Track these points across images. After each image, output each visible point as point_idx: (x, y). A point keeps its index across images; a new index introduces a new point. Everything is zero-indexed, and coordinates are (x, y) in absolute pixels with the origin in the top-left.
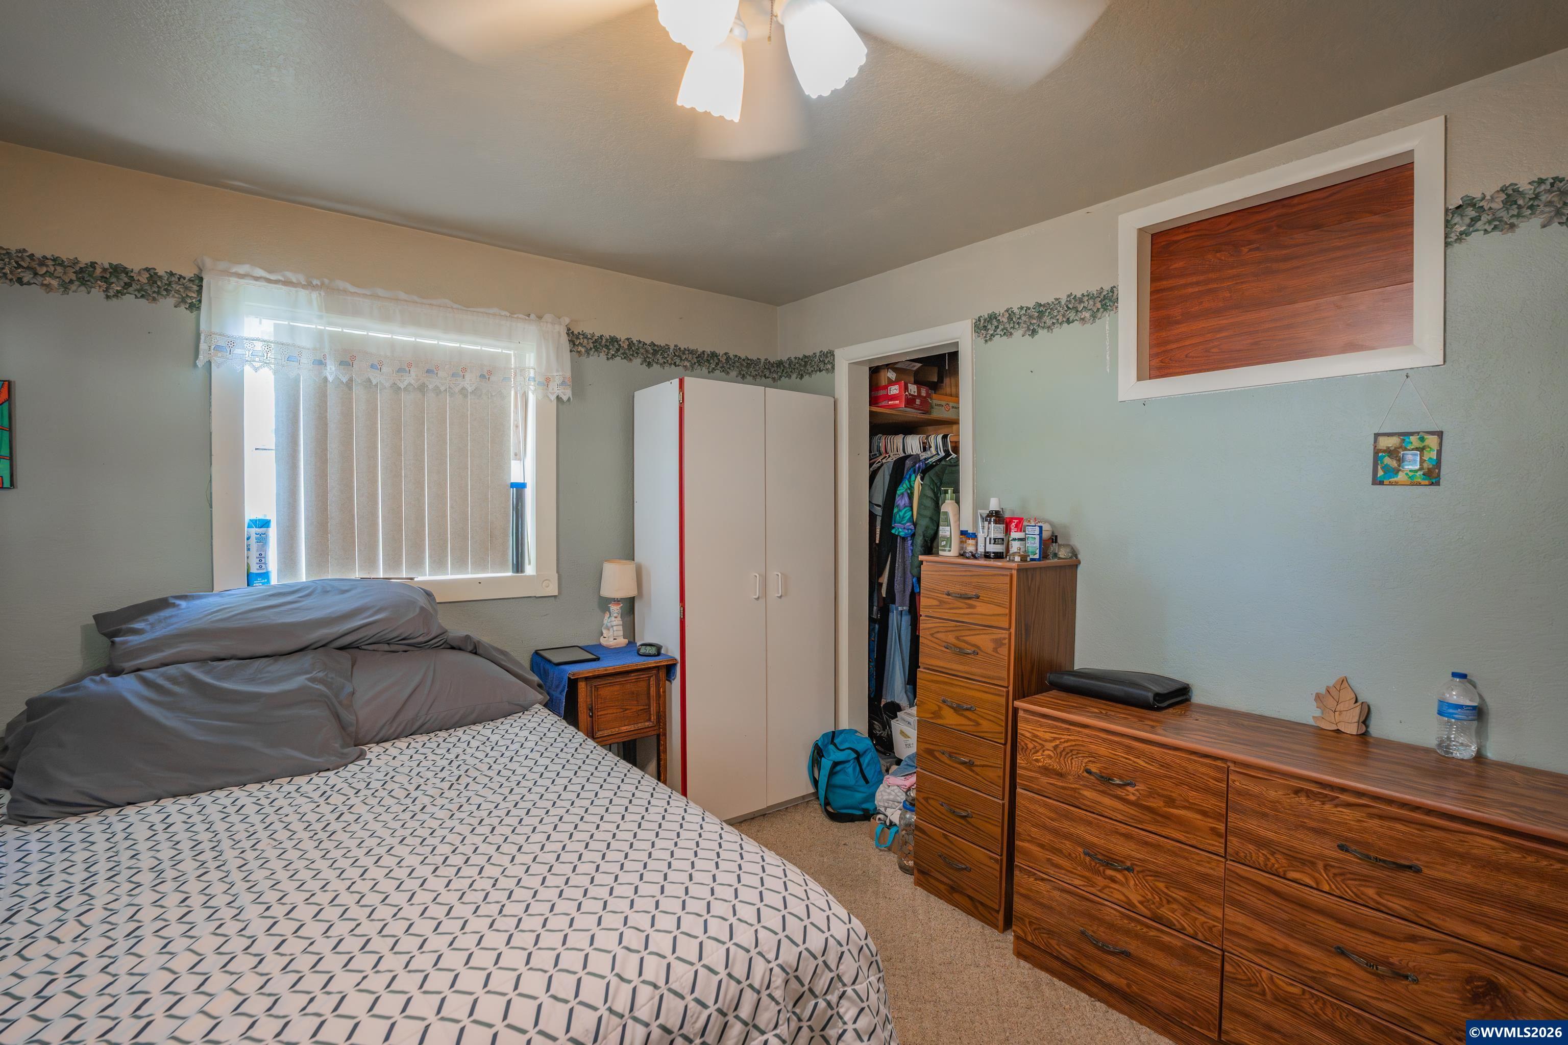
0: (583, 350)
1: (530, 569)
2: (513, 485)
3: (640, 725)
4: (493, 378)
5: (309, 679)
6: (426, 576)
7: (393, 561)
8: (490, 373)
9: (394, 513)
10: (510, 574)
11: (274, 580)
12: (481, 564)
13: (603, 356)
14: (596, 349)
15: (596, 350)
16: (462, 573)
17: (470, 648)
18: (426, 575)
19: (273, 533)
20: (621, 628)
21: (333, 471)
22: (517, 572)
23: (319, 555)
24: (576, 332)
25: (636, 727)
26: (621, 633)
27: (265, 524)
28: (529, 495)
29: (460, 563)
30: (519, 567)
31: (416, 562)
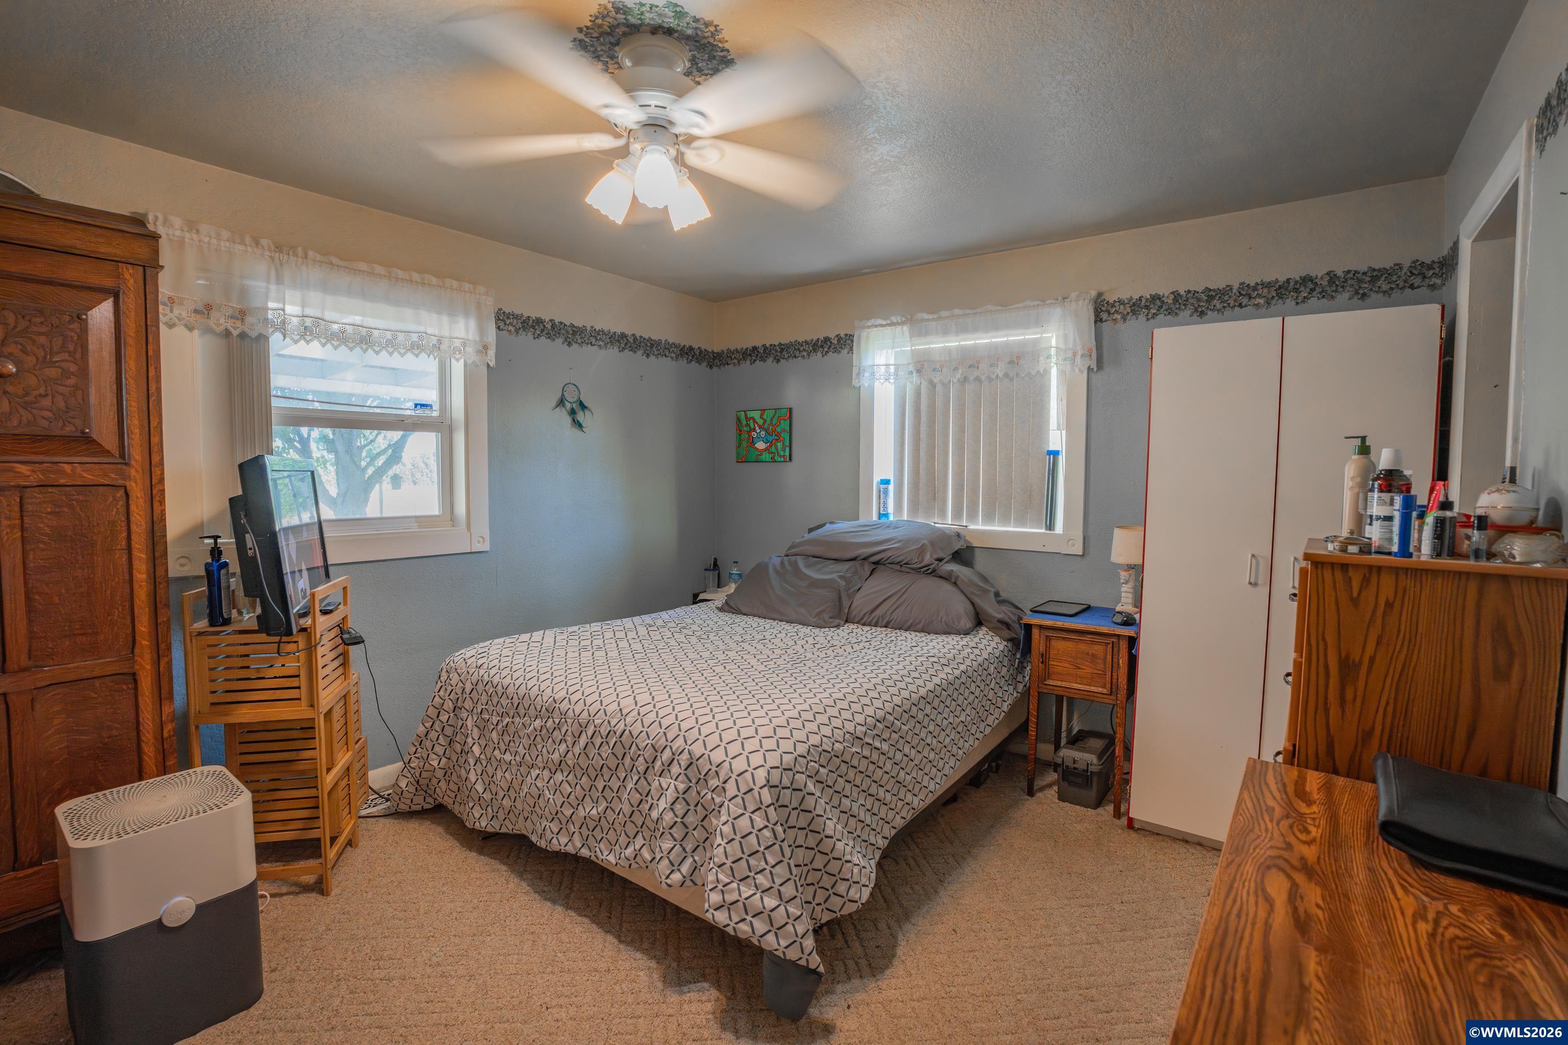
0: (1119, 317)
1: (1059, 528)
2: (1050, 453)
3: (1093, 689)
4: (1021, 362)
5: (841, 577)
6: (979, 526)
7: (957, 514)
8: (1018, 358)
9: (959, 476)
10: (1043, 531)
11: (891, 518)
12: (1021, 521)
13: (1142, 318)
14: (1134, 312)
15: (1134, 314)
16: (1005, 526)
17: (953, 580)
18: (977, 524)
19: (891, 487)
20: (1130, 595)
21: (923, 446)
22: (1050, 529)
23: (915, 506)
24: (1111, 301)
25: (1087, 688)
26: (1130, 601)
27: (887, 482)
28: (1062, 461)
29: (1005, 519)
30: (1050, 526)
31: (972, 516)
